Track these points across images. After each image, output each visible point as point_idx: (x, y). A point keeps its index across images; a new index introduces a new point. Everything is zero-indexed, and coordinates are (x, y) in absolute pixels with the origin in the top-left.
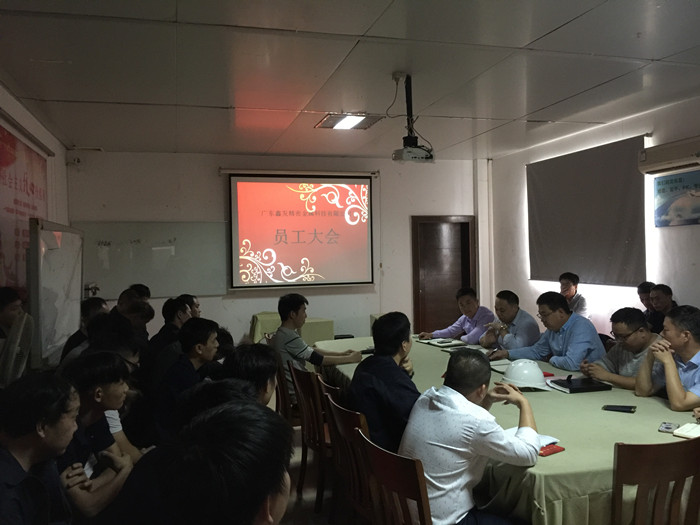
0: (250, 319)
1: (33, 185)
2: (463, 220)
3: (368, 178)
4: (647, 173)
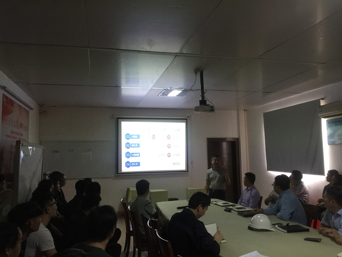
0: (126, 190)
1: (21, 124)
2: (233, 140)
4: (323, 117)
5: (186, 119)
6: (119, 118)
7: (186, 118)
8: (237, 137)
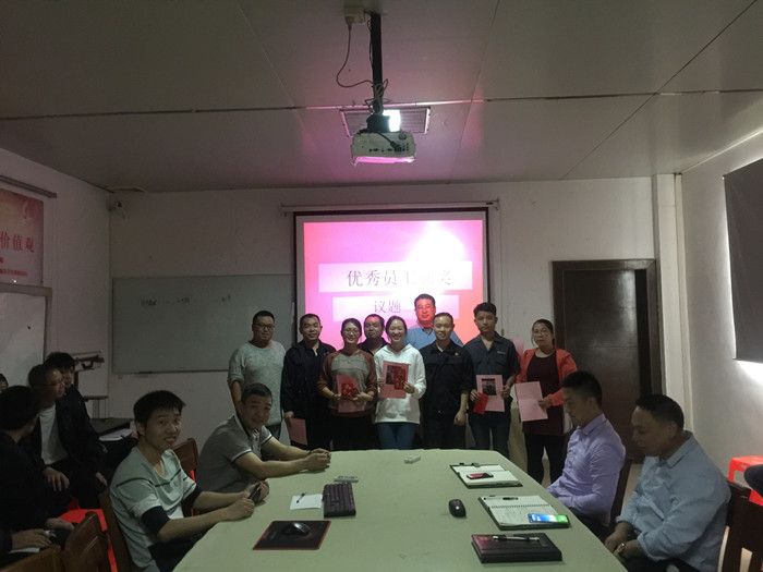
3: (484, 210)
5: (486, 209)
6: (296, 214)
7: (484, 205)
8: (652, 257)
